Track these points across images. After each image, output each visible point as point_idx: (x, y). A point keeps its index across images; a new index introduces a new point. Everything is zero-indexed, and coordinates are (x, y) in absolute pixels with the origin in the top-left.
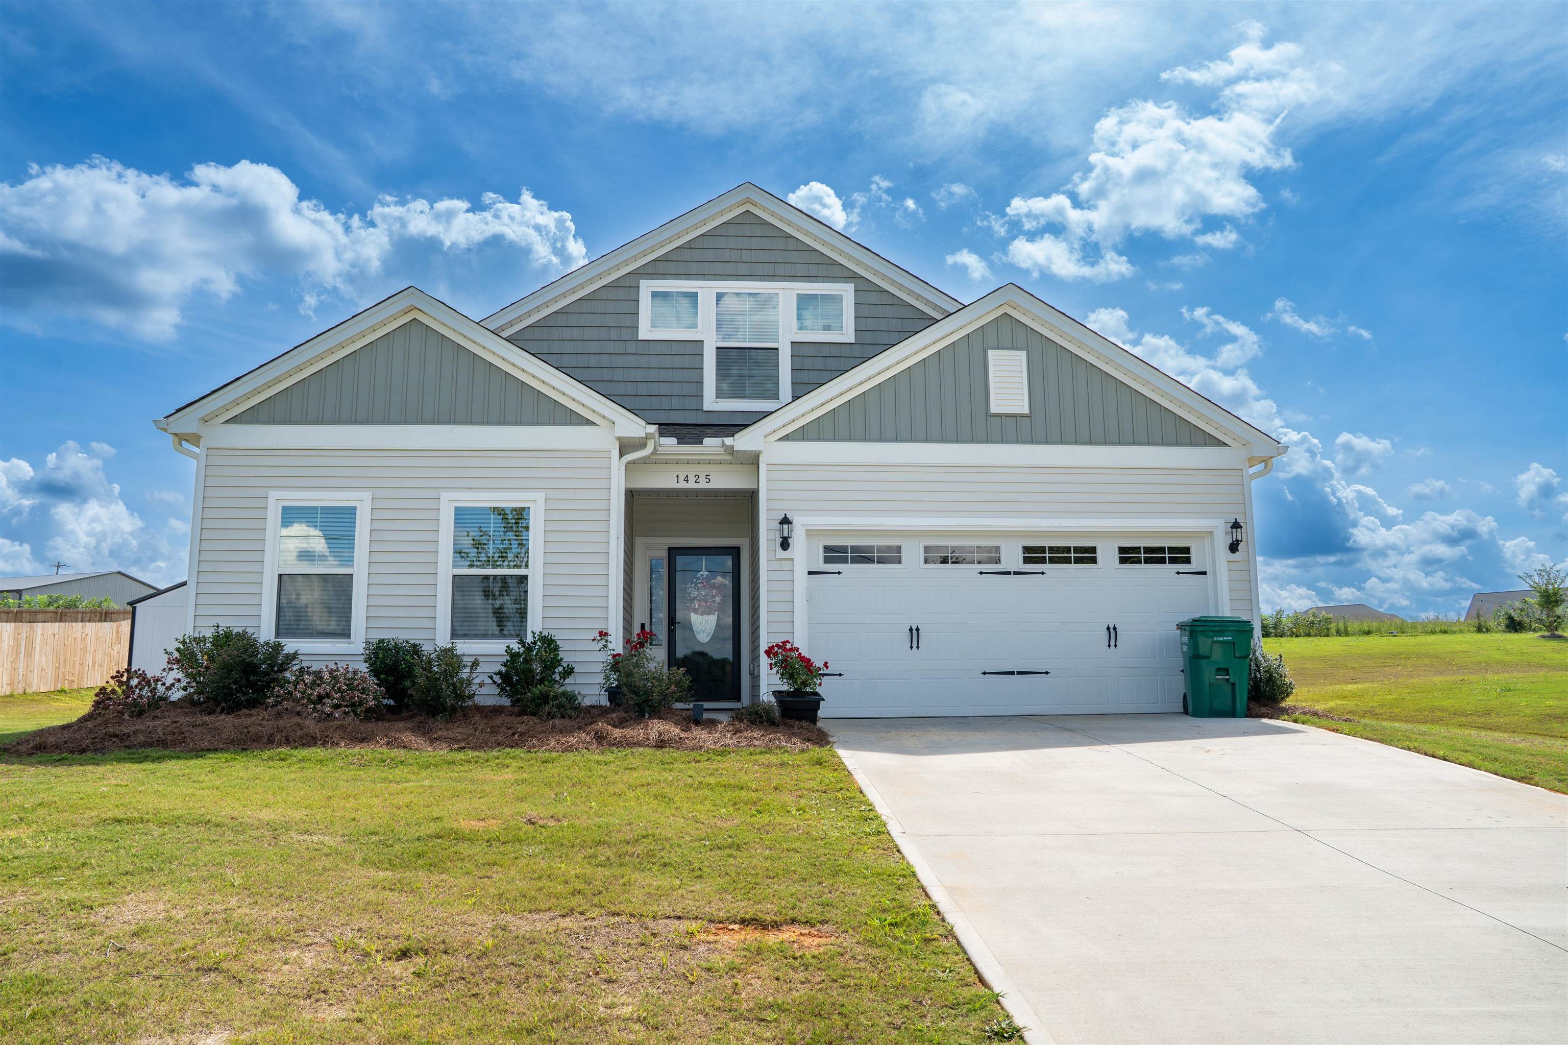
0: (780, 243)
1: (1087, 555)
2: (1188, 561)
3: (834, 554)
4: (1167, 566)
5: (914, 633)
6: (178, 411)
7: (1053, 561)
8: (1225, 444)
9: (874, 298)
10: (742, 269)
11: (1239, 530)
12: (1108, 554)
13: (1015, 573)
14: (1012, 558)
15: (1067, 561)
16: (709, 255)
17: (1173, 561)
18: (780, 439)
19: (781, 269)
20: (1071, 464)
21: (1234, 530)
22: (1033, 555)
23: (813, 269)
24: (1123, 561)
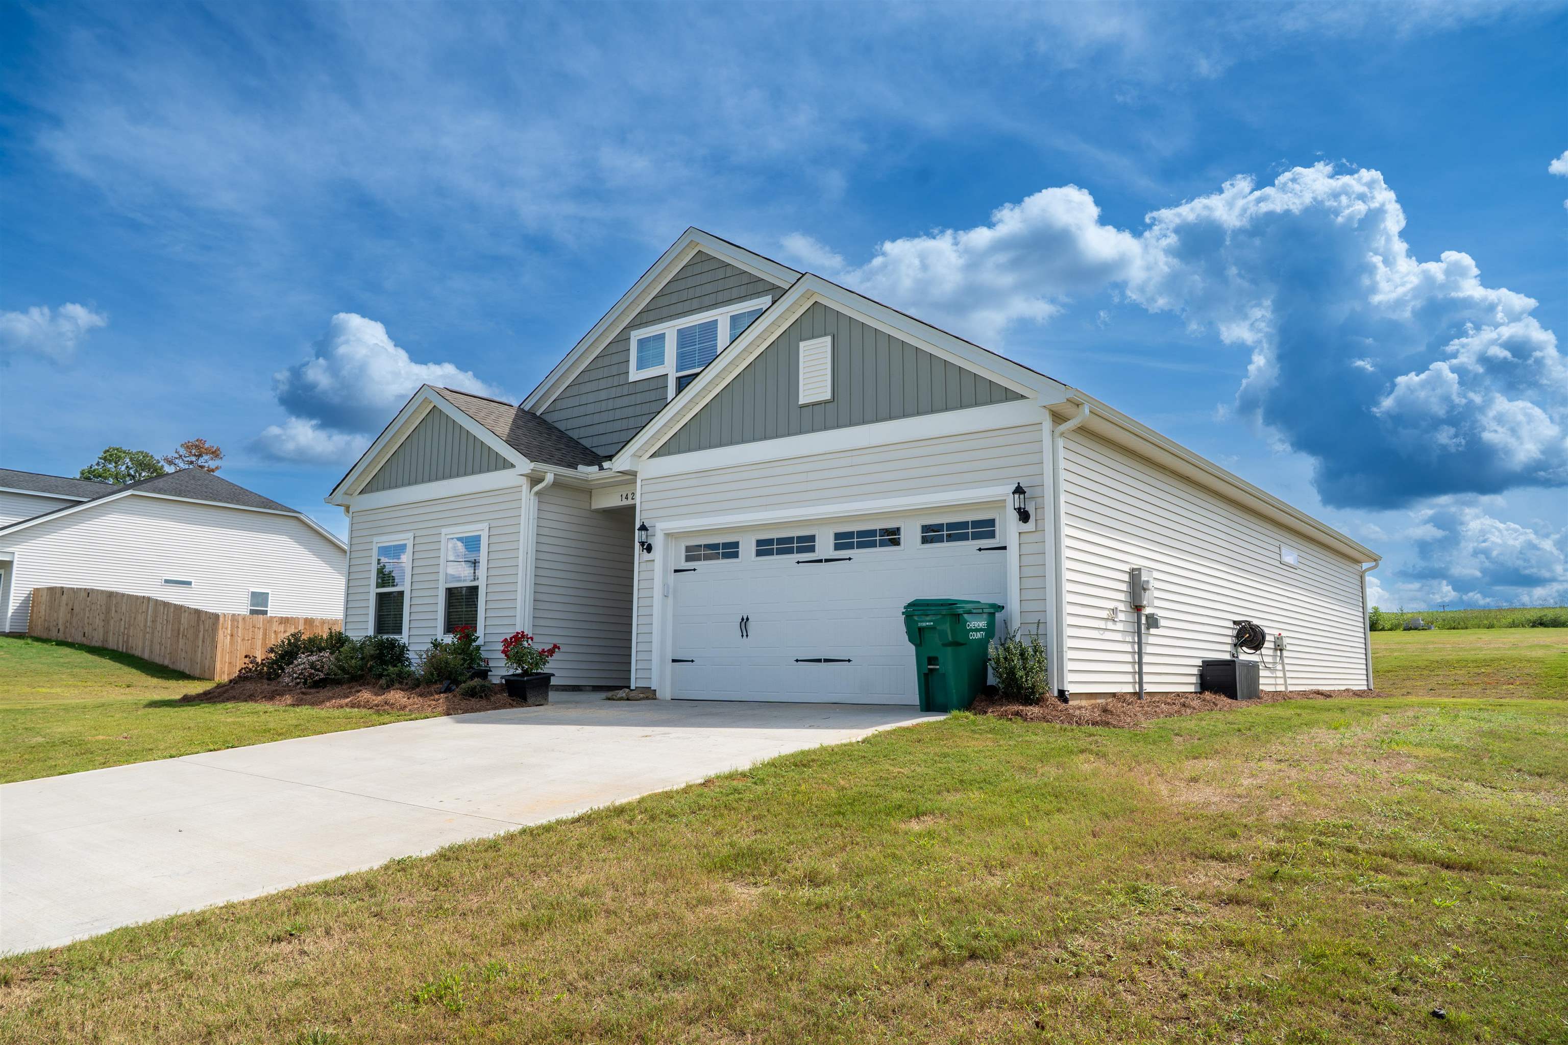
1: (891, 537)
2: (992, 535)
3: (693, 554)
4: (970, 543)
5: (745, 621)
6: (334, 490)
7: (861, 545)
8: (1023, 397)
10: (695, 304)
11: (1022, 496)
12: (911, 534)
13: (827, 561)
14: (825, 546)
15: (872, 544)
16: (674, 298)
17: (976, 536)
18: (651, 456)
19: (721, 297)
20: (866, 444)
21: (1017, 496)
22: (844, 541)
23: (743, 291)
24: (925, 540)
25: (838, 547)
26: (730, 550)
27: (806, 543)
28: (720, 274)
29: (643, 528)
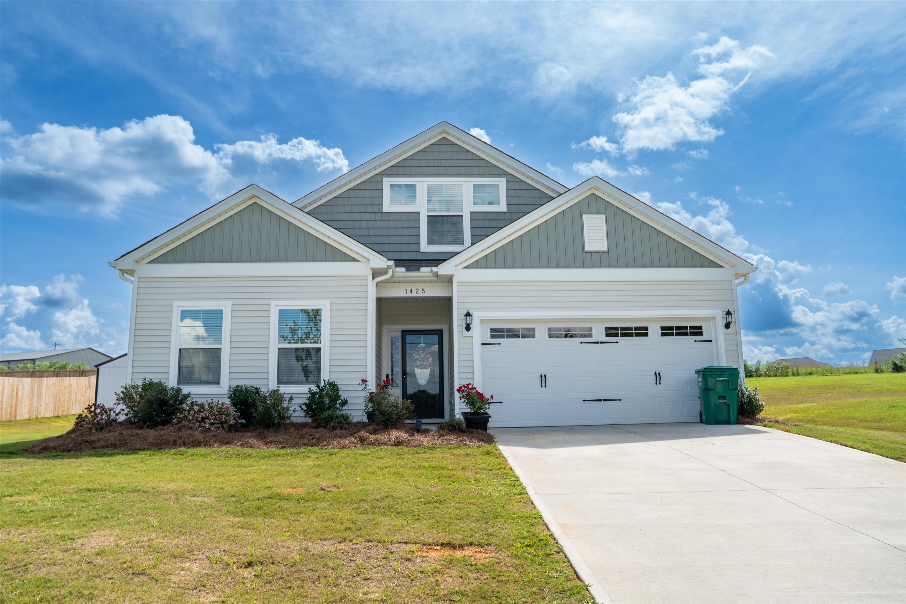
0: (463, 156)
1: (642, 332)
2: (701, 334)
3: (496, 334)
4: (689, 337)
5: (543, 378)
6: (122, 257)
7: (623, 335)
9: (517, 186)
10: (441, 170)
11: (730, 316)
12: (654, 331)
13: (601, 343)
14: (599, 334)
15: (630, 335)
16: (423, 163)
17: (692, 334)
18: (465, 268)
19: (463, 170)
20: (632, 279)
21: (727, 316)
22: (611, 332)
23: (482, 170)
24: (663, 334)
25: (608, 335)
27: (587, 332)
29: (468, 314)
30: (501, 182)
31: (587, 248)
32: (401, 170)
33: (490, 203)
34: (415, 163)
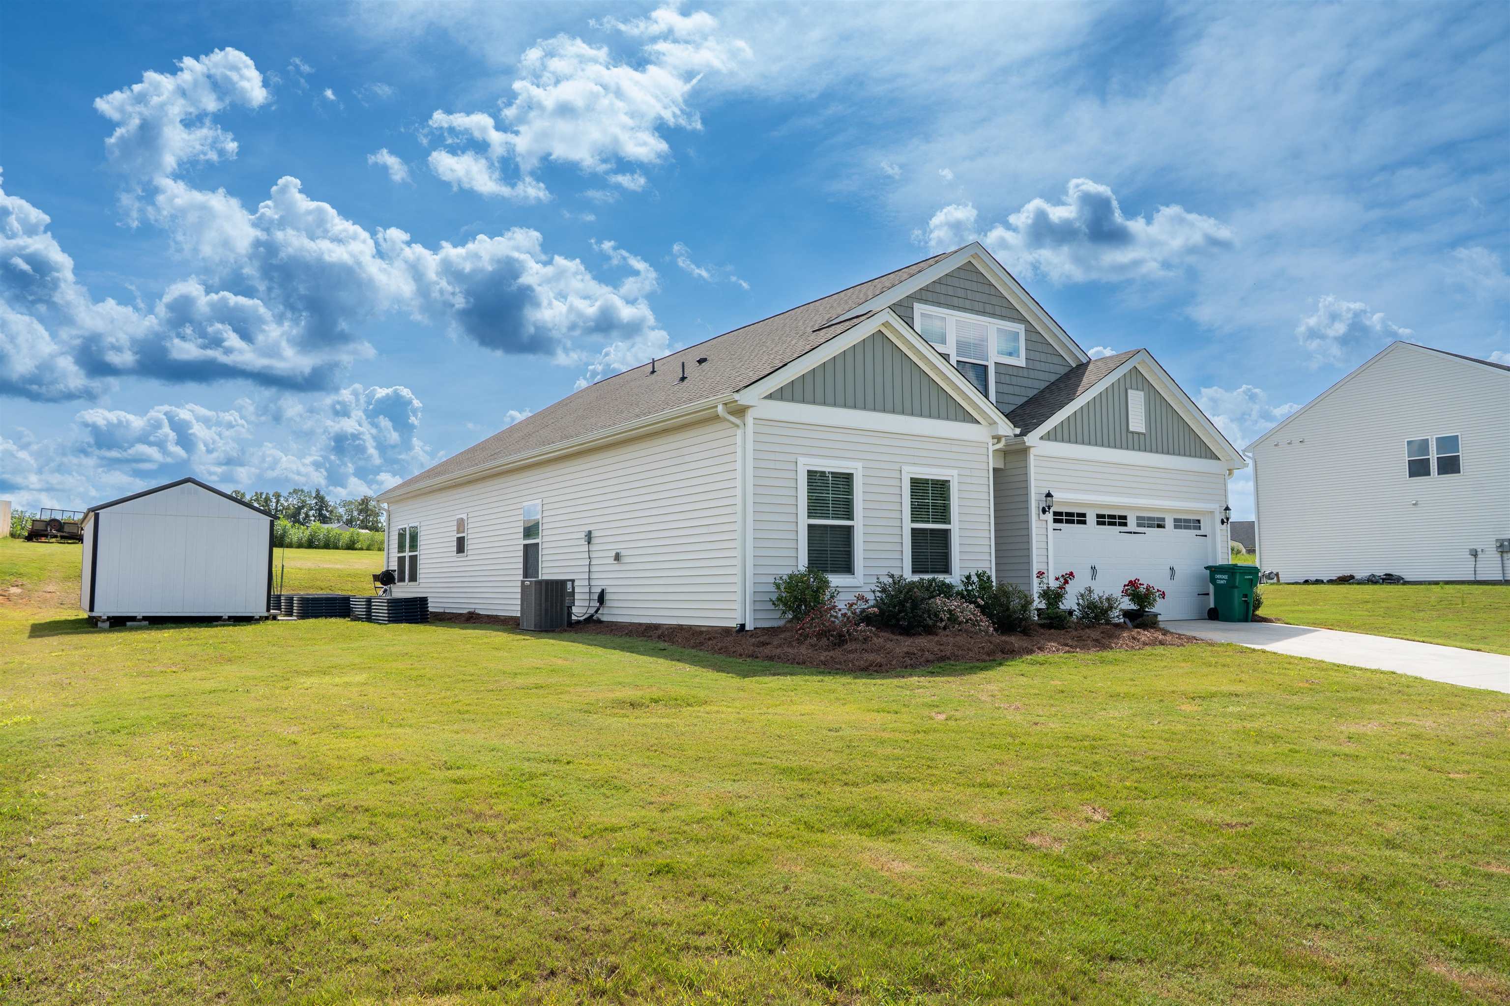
25: (1139, 525)
26: (1081, 519)
27: (1122, 521)
28: (994, 300)
29: (1049, 495)
30: (1020, 328)
31: (1131, 429)
32: (929, 296)
33: (1010, 354)
34: (943, 289)
